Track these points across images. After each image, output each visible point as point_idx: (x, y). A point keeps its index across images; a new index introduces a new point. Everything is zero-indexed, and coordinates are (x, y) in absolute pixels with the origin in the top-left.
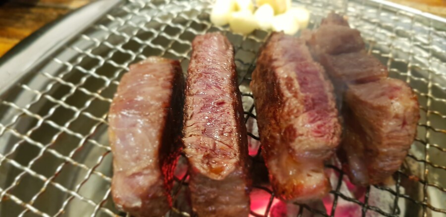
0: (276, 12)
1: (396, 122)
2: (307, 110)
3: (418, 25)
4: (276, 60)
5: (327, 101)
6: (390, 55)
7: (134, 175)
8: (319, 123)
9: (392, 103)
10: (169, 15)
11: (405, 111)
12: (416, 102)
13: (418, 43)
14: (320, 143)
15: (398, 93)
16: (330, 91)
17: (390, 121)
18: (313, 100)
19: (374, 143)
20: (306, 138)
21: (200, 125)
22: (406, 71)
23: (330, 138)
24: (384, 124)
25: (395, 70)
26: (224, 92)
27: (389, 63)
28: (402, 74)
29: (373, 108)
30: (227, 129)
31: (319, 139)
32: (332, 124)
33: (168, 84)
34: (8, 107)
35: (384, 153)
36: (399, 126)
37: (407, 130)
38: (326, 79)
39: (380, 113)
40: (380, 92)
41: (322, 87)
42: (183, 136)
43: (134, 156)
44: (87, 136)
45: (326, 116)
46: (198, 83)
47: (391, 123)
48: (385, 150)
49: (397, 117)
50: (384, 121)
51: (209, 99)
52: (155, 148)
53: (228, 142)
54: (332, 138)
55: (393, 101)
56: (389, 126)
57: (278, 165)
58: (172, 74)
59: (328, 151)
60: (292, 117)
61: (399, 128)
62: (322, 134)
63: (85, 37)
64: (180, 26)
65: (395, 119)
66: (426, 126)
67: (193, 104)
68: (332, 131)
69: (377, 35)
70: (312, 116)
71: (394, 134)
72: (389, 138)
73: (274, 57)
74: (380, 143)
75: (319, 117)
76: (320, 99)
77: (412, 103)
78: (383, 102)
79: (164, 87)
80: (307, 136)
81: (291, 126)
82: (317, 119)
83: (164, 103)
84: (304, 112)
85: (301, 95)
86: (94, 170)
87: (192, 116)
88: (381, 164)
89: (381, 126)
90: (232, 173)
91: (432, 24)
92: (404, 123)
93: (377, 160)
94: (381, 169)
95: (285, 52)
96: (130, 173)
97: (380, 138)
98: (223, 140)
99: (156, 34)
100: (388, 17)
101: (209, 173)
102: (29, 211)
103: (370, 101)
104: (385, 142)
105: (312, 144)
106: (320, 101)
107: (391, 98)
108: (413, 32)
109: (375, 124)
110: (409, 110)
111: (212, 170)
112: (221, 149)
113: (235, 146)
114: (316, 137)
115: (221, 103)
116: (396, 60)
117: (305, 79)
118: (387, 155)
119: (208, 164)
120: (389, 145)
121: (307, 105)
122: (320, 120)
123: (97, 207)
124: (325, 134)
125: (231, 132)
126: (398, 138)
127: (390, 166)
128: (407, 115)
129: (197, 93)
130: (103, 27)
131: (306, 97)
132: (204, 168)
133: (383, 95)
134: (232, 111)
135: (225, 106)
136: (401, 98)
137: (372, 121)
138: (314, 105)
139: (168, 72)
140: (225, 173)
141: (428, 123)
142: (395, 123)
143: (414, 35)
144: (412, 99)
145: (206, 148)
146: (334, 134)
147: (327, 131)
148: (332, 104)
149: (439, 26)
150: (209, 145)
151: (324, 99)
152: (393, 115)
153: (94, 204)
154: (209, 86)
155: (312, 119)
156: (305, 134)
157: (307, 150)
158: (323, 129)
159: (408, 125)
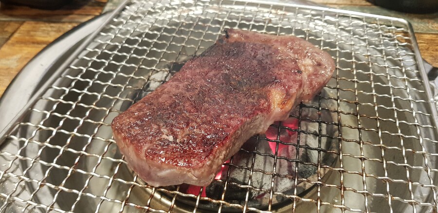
10: (127, 31)
13: (342, 27)
34: (28, 126)
44: (92, 136)
86: (103, 156)
102: (62, 191)
123: (112, 179)
153: (108, 177)
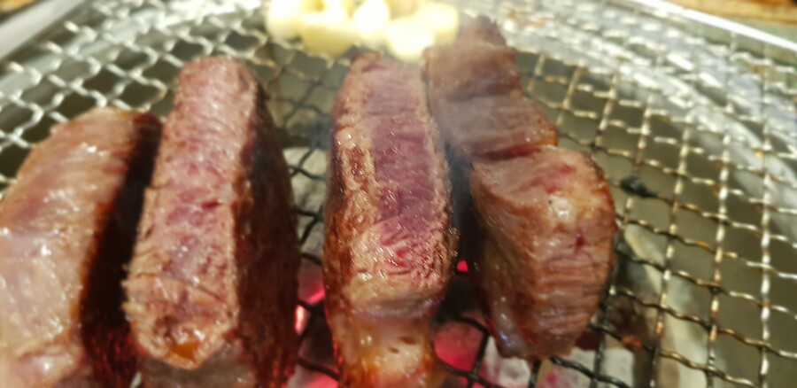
0: (395, 13)
1: (560, 239)
2: (385, 217)
3: (673, 34)
4: (346, 112)
5: (429, 198)
6: (611, 94)
7: (27, 357)
8: (402, 244)
9: (550, 202)
11: (579, 217)
12: (605, 197)
14: (402, 286)
15: (565, 181)
16: (439, 177)
17: (549, 237)
18: (399, 194)
19: (523, 281)
20: (370, 277)
21: (161, 252)
22: (638, 124)
23: (423, 275)
24: (536, 244)
25: (618, 123)
26: (222, 181)
27: (607, 110)
28: (631, 130)
29: (515, 211)
30: (218, 260)
31: (396, 279)
32: (429, 246)
33: (119, 164)
35: (541, 302)
36: (570, 247)
37: (589, 255)
38: (436, 150)
39: (527, 222)
40: (530, 178)
41: (425, 168)
42: (124, 275)
43: (30, 316)
45: (423, 227)
46: (176, 163)
47: (552, 243)
48: (544, 297)
49: (561, 228)
50: (536, 237)
51: (188, 197)
52: (72, 301)
53: (214, 288)
54: (427, 276)
55: (553, 197)
56: (548, 247)
57: (347, 325)
58: (131, 143)
59: (420, 301)
60: (355, 231)
61: (570, 252)
62: (407, 269)
63: (16, 67)
64: (204, 41)
65: (558, 234)
66: (666, 234)
67: (157, 207)
68: (430, 261)
69: (594, 54)
70: (388, 230)
71: (560, 264)
72: (548, 271)
73: (348, 105)
74: (533, 283)
75: (406, 232)
76: (417, 193)
77: (596, 201)
78: (533, 199)
79: (107, 170)
80: (375, 272)
81: (348, 250)
82: (400, 236)
83: (100, 205)
84: (376, 222)
85: (375, 185)
87: (149, 233)
88: (542, 324)
89: (532, 249)
90: (216, 354)
91: (700, 31)
92: (580, 242)
93: (535, 316)
94: (546, 332)
95: (370, 96)
96: (20, 351)
97: (531, 271)
98: (205, 284)
99: (154, 56)
100: (616, 19)
101: (168, 355)
103: (508, 197)
104: (543, 280)
105: (382, 290)
106: (415, 198)
107: (551, 191)
108: (663, 48)
109: (519, 244)
110: (588, 216)
111: (174, 347)
112: (197, 303)
113: (232, 297)
114: (390, 274)
115: (211, 205)
116: (624, 103)
117: (390, 151)
118: (550, 304)
119: (168, 334)
120: (551, 285)
121: (385, 207)
122: (405, 237)
124: (413, 267)
125: (223, 268)
126: (569, 271)
127: (560, 325)
128: (583, 225)
129: (169, 184)
130: (54, 47)
131: (385, 190)
132: (157, 346)
133: (535, 183)
134: (230, 222)
135: (219, 210)
136: (570, 192)
137: (514, 238)
138: (401, 205)
139: (120, 140)
140: (202, 354)
141: (673, 229)
142: (558, 241)
143: (665, 53)
144: (594, 192)
145: (165, 303)
146: (432, 266)
147: (419, 260)
148: (440, 202)
149: (715, 36)
150: (170, 295)
151: (425, 193)
152: (553, 224)
154: (193, 168)
155: (387, 236)
156: (371, 269)
157: (373, 302)
158: (409, 257)
159: (589, 245)
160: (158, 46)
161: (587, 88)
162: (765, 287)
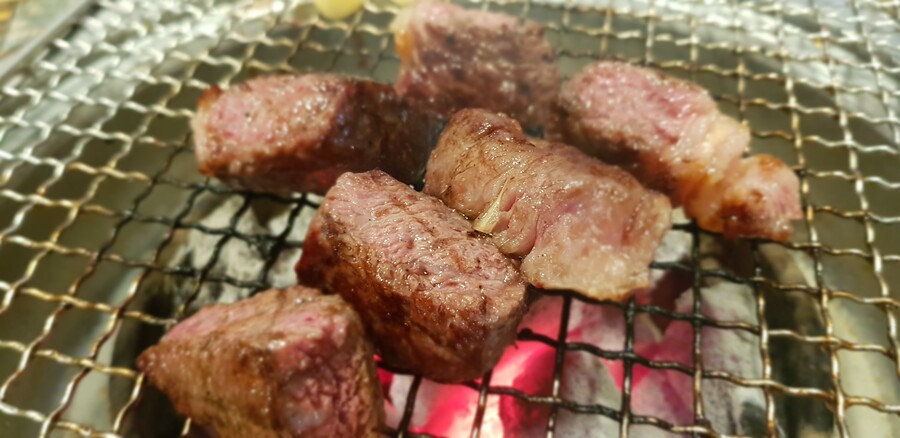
6: (694, 40)
10: (201, 39)
22: (733, 65)
25: (710, 68)
27: (694, 56)
28: (726, 73)
44: (34, 344)
64: (229, 60)
99: (176, 85)
116: (710, 46)
160: (178, 73)
161: (665, 38)
162: (853, 162)
